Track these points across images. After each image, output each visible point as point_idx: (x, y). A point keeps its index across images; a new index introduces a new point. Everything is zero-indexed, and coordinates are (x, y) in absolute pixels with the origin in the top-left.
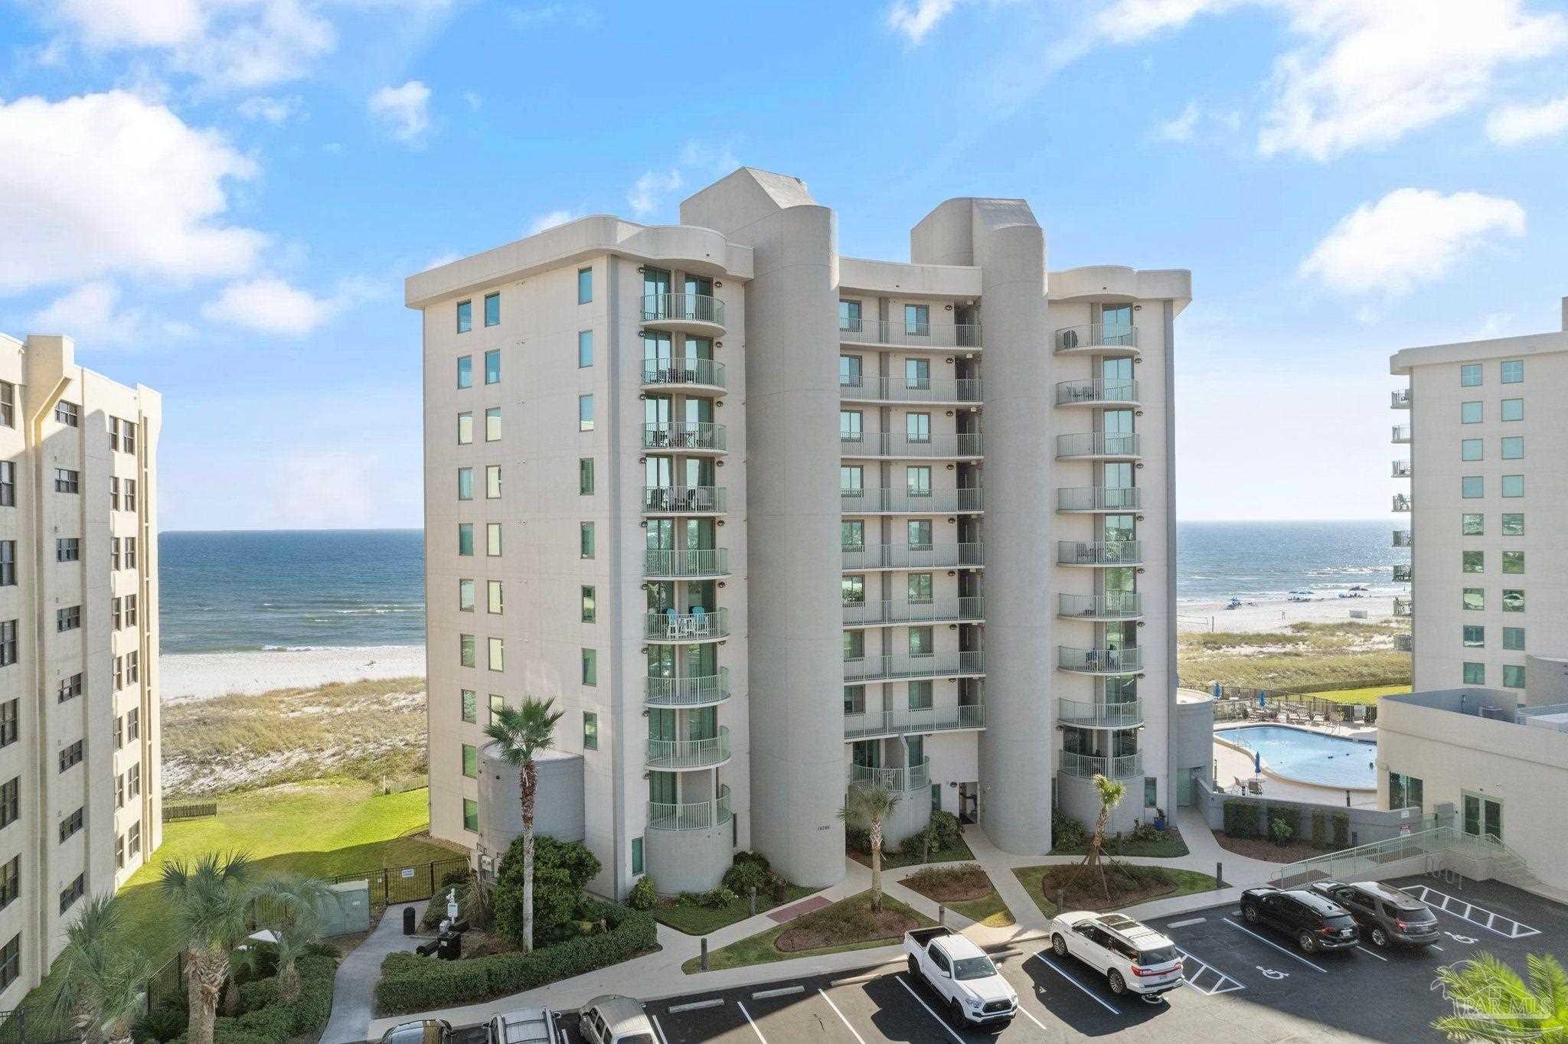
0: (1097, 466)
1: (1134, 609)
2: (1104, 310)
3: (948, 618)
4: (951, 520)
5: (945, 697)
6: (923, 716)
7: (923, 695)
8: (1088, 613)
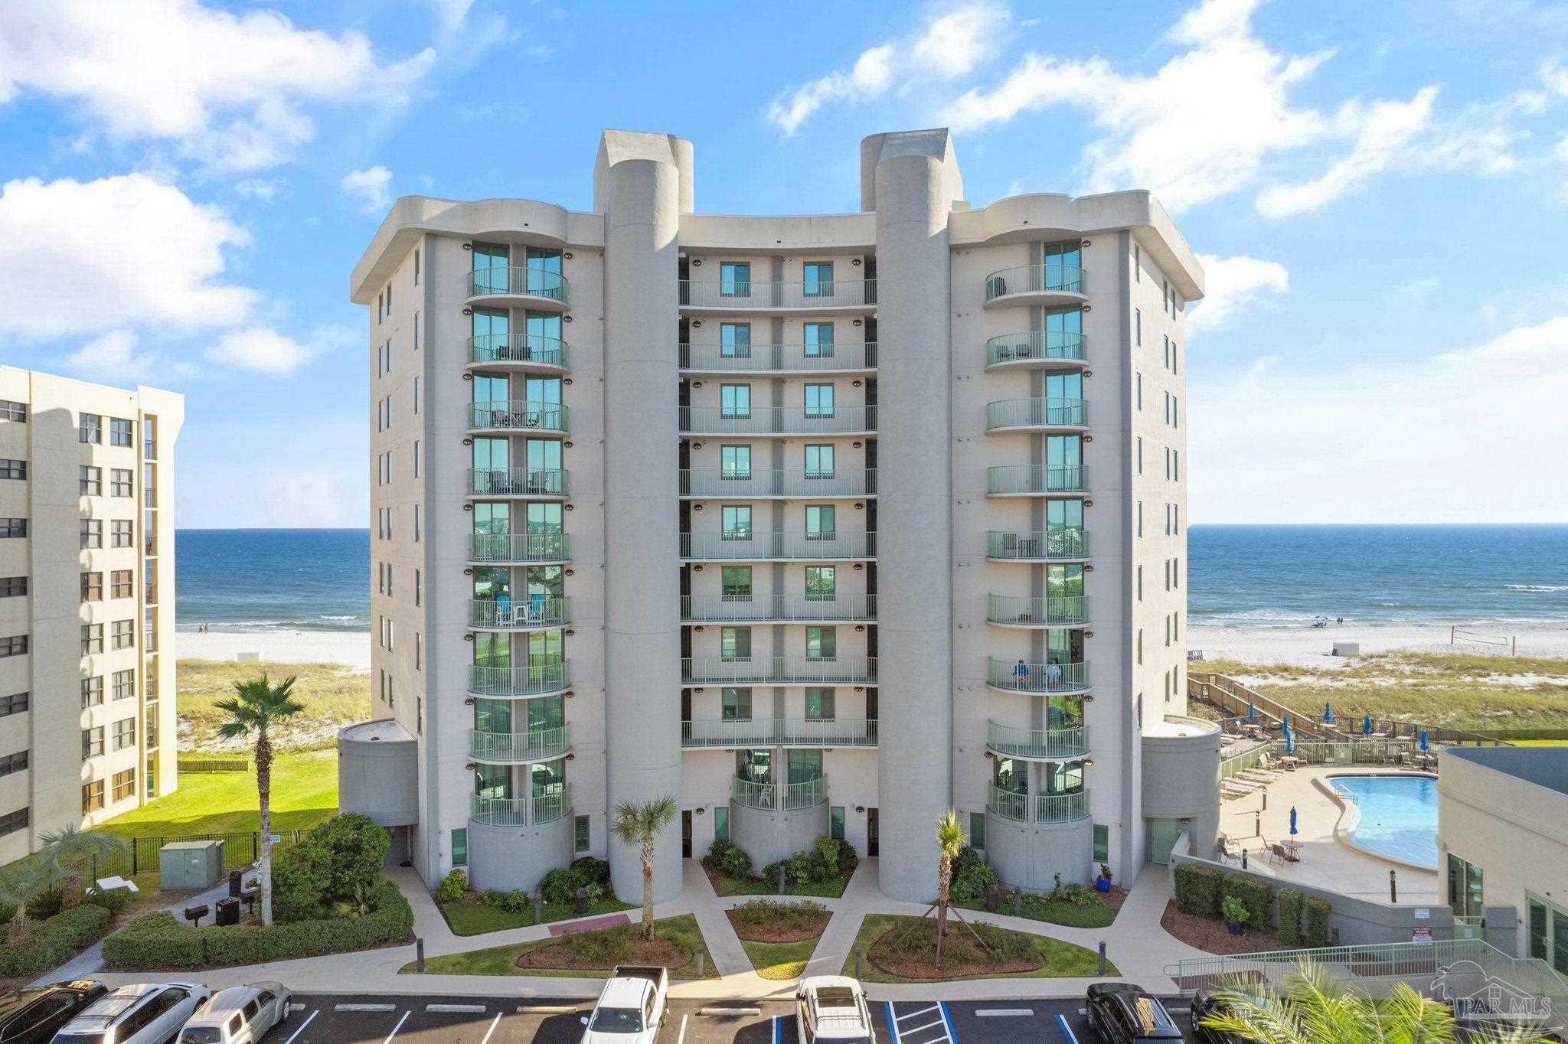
0: (1038, 439)
1: (1083, 617)
2: (1047, 253)
3: (856, 618)
4: (859, 505)
5: (850, 707)
6: (823, 728)
7: (823, 703)
8: (1025, 618)
